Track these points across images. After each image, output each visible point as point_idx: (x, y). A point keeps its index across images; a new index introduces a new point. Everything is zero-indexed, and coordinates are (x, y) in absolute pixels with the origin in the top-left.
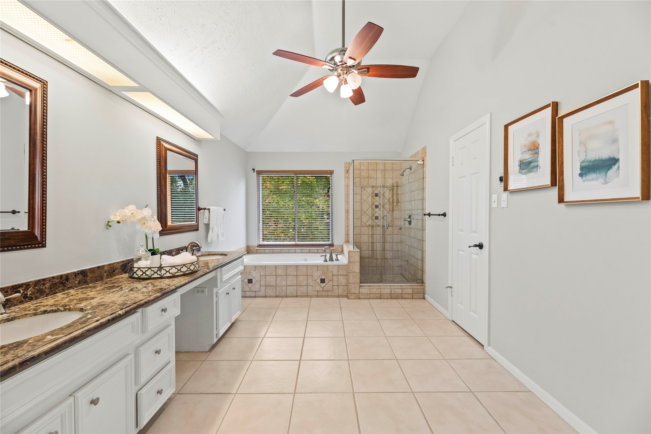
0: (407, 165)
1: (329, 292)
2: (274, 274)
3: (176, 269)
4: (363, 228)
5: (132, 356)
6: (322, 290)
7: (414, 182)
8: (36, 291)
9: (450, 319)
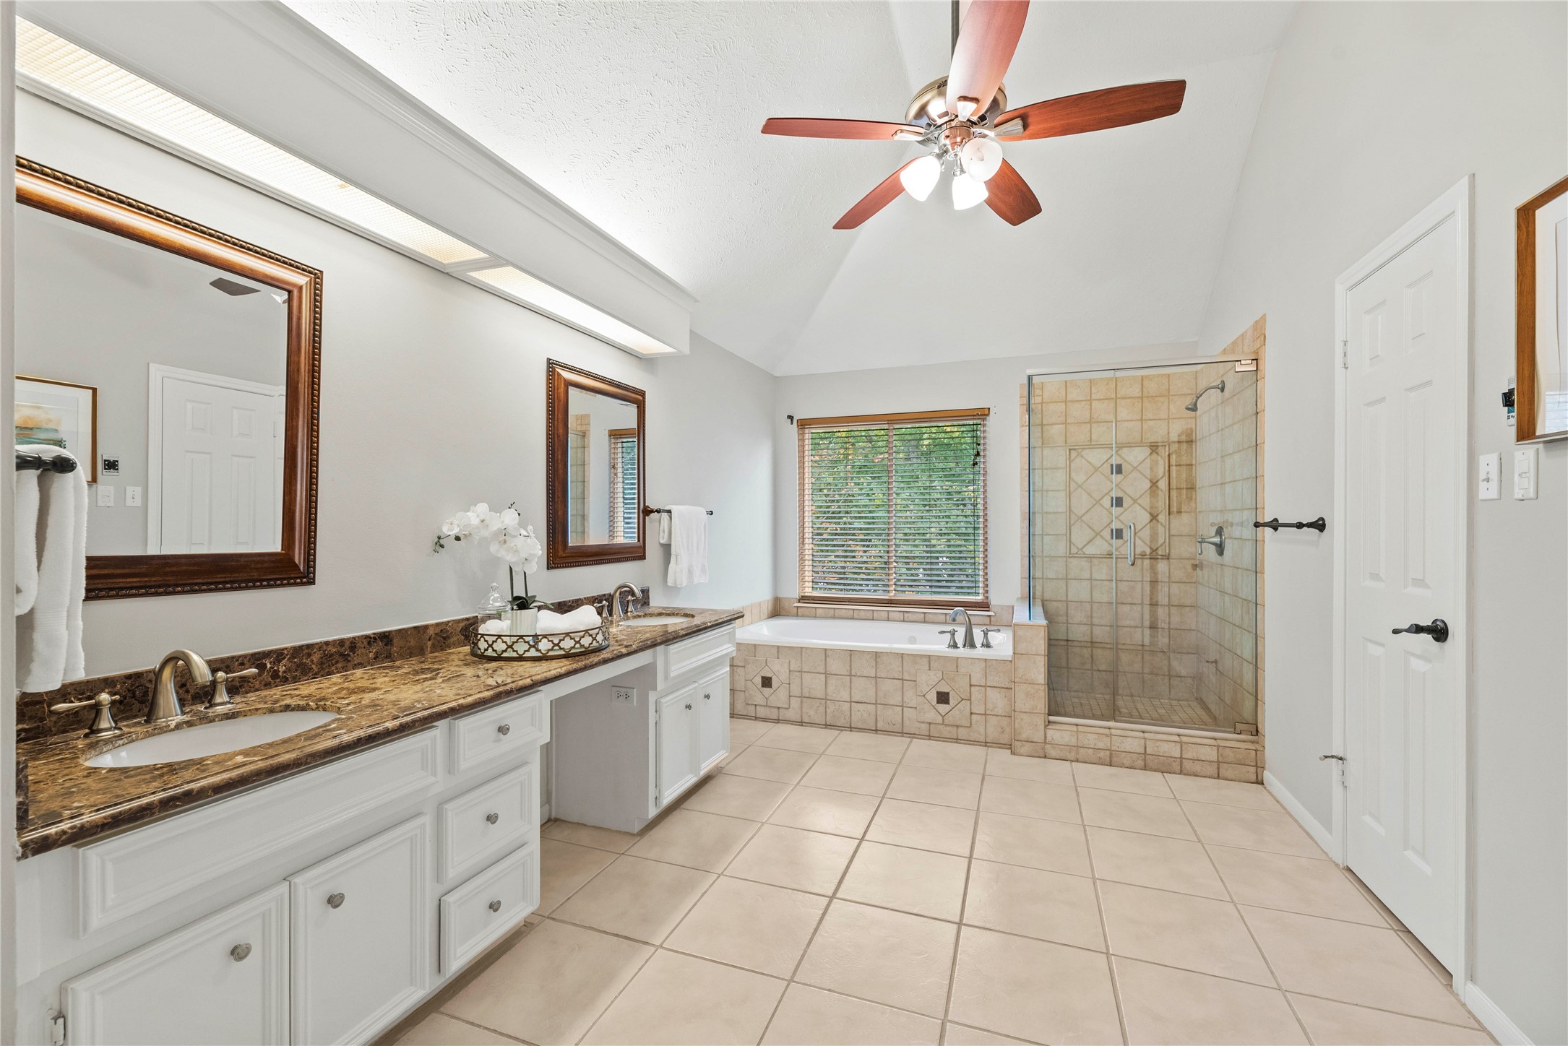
0: (1211, 376)
1: (960, 730)
2: (821, 669)
3: (549, 641)
4: (1074, 562)
5: (427, 820)
6: (941, 722)
7: (1229, 426)
8: (294, 667)
9: (1340, 862)
